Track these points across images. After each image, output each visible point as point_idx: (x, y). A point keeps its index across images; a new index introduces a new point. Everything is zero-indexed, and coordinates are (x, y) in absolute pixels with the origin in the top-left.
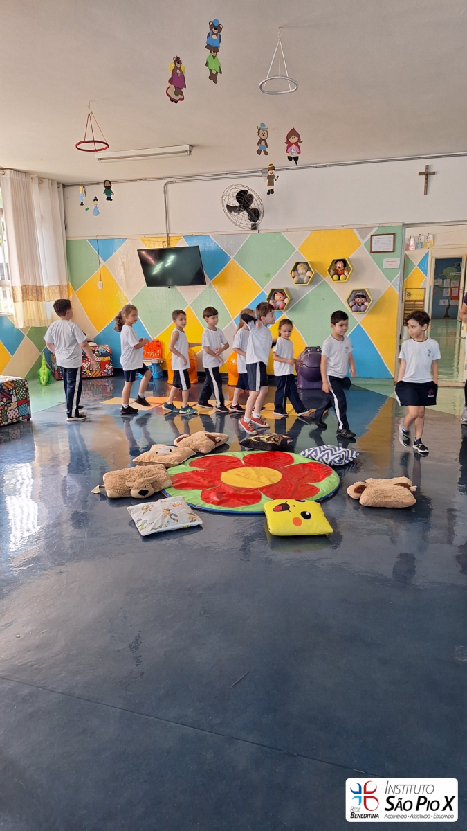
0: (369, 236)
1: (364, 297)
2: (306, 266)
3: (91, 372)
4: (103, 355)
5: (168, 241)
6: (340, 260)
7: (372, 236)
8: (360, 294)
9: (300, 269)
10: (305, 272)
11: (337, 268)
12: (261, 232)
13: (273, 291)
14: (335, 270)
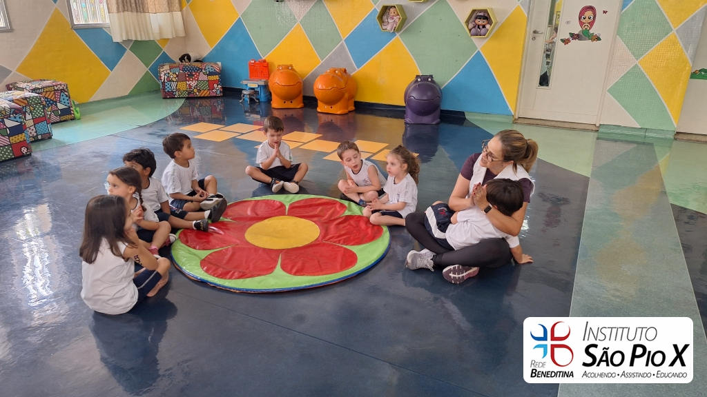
1: (485, 18)
3: (199, 91)
4: (210, 74)
8: (482, 13)
13: (383, 7)
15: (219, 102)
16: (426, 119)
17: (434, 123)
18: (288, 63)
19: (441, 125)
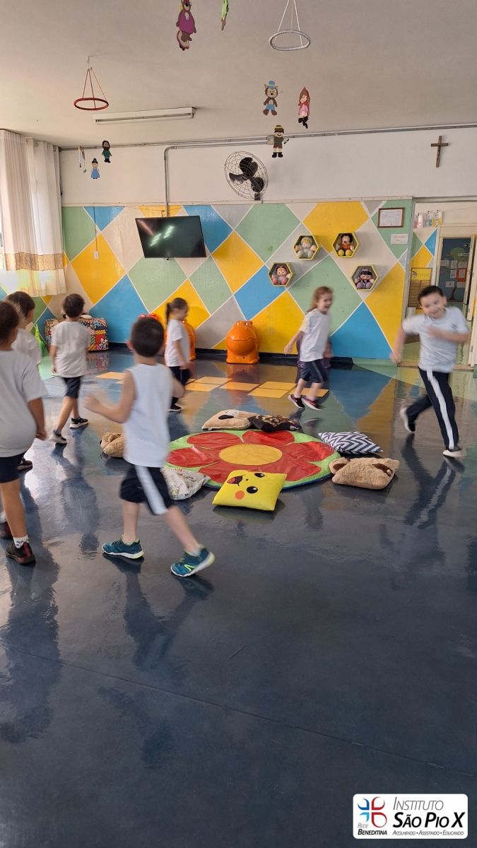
0: (377, 210)
2: (311, 240)
5: (168, 210)
6: (346, 235)
7: (380, 209)
8: (366, 270)
9: (305, 243)
10: (309, 246)
11: (343, 243)
12: (265, 202)
14: (341, 245)
15: (105, 356)
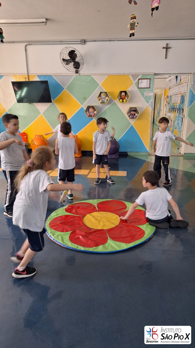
0: (137, 80)
1: (135, 111)
2: (105, 94)
5: (28, 78)
6: (123, 92)
7: (139, 79)
8: (134, 109)
9: (103, 96)
10: (105, 97)
11: (122, 96)
12: (81, 75)
13: (88, 106)
14: (121, 96)
16: (113, 156)
17: (117, 158)
18: (41, 134)
19: (120, 158)
